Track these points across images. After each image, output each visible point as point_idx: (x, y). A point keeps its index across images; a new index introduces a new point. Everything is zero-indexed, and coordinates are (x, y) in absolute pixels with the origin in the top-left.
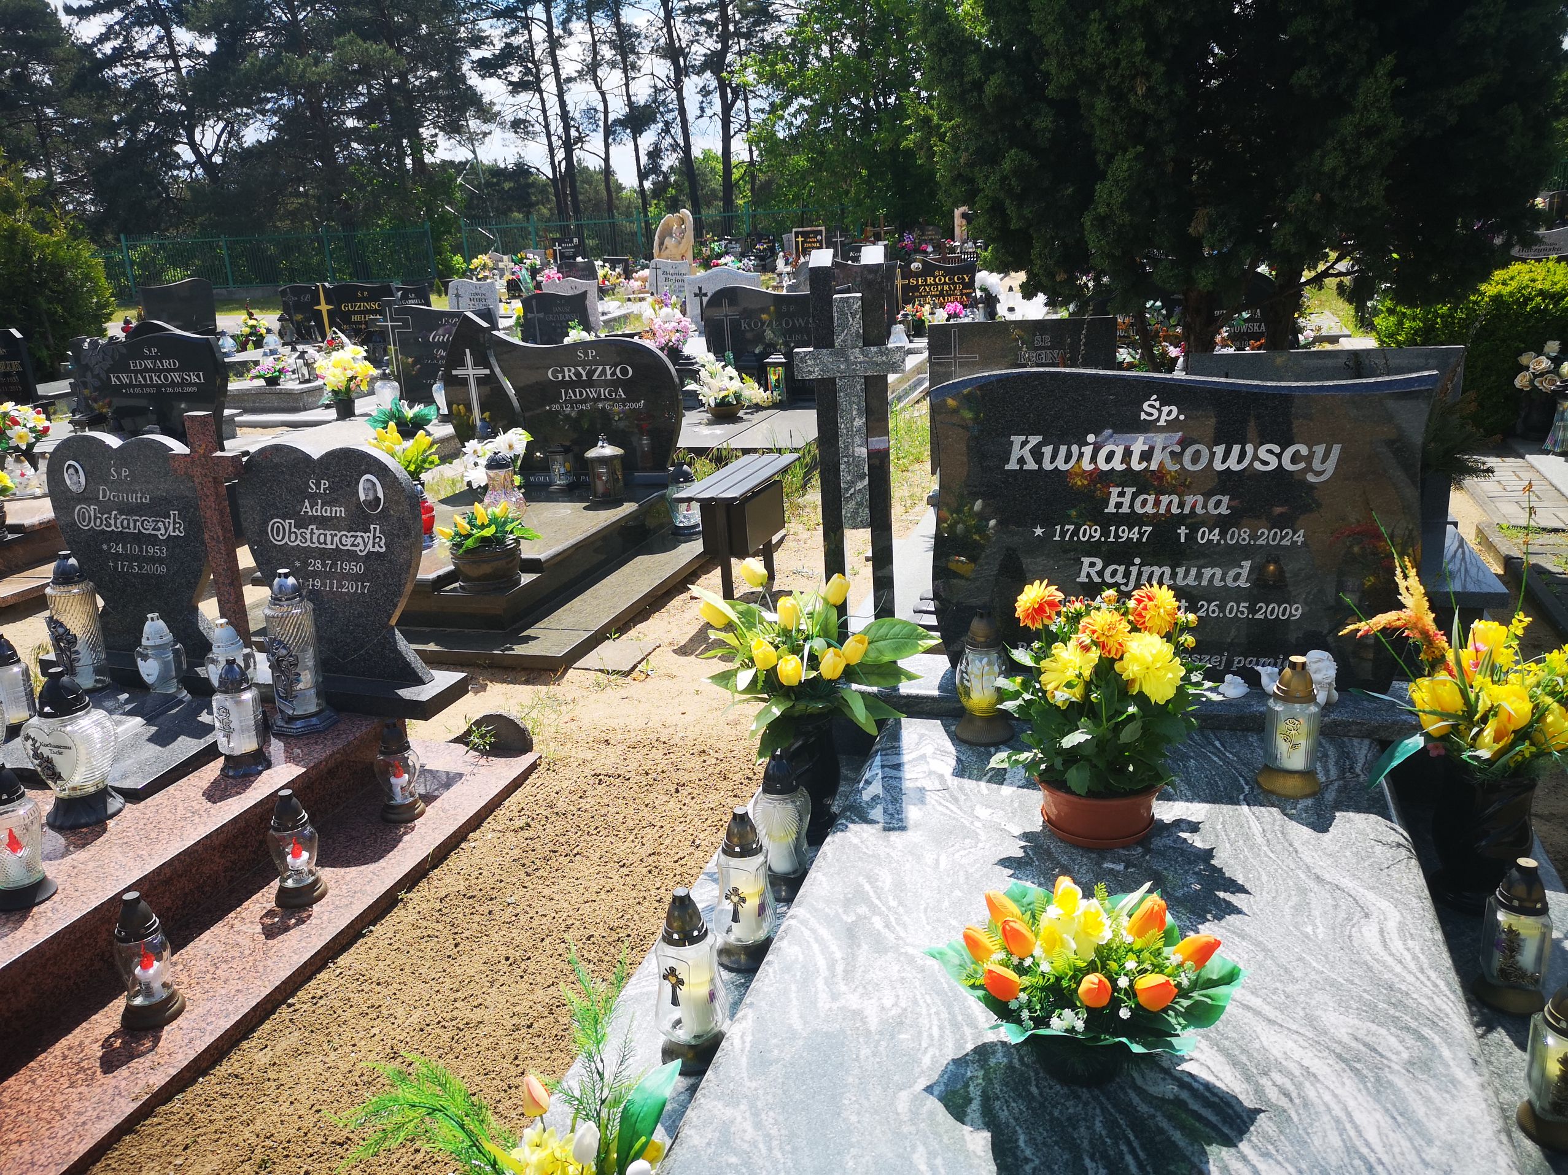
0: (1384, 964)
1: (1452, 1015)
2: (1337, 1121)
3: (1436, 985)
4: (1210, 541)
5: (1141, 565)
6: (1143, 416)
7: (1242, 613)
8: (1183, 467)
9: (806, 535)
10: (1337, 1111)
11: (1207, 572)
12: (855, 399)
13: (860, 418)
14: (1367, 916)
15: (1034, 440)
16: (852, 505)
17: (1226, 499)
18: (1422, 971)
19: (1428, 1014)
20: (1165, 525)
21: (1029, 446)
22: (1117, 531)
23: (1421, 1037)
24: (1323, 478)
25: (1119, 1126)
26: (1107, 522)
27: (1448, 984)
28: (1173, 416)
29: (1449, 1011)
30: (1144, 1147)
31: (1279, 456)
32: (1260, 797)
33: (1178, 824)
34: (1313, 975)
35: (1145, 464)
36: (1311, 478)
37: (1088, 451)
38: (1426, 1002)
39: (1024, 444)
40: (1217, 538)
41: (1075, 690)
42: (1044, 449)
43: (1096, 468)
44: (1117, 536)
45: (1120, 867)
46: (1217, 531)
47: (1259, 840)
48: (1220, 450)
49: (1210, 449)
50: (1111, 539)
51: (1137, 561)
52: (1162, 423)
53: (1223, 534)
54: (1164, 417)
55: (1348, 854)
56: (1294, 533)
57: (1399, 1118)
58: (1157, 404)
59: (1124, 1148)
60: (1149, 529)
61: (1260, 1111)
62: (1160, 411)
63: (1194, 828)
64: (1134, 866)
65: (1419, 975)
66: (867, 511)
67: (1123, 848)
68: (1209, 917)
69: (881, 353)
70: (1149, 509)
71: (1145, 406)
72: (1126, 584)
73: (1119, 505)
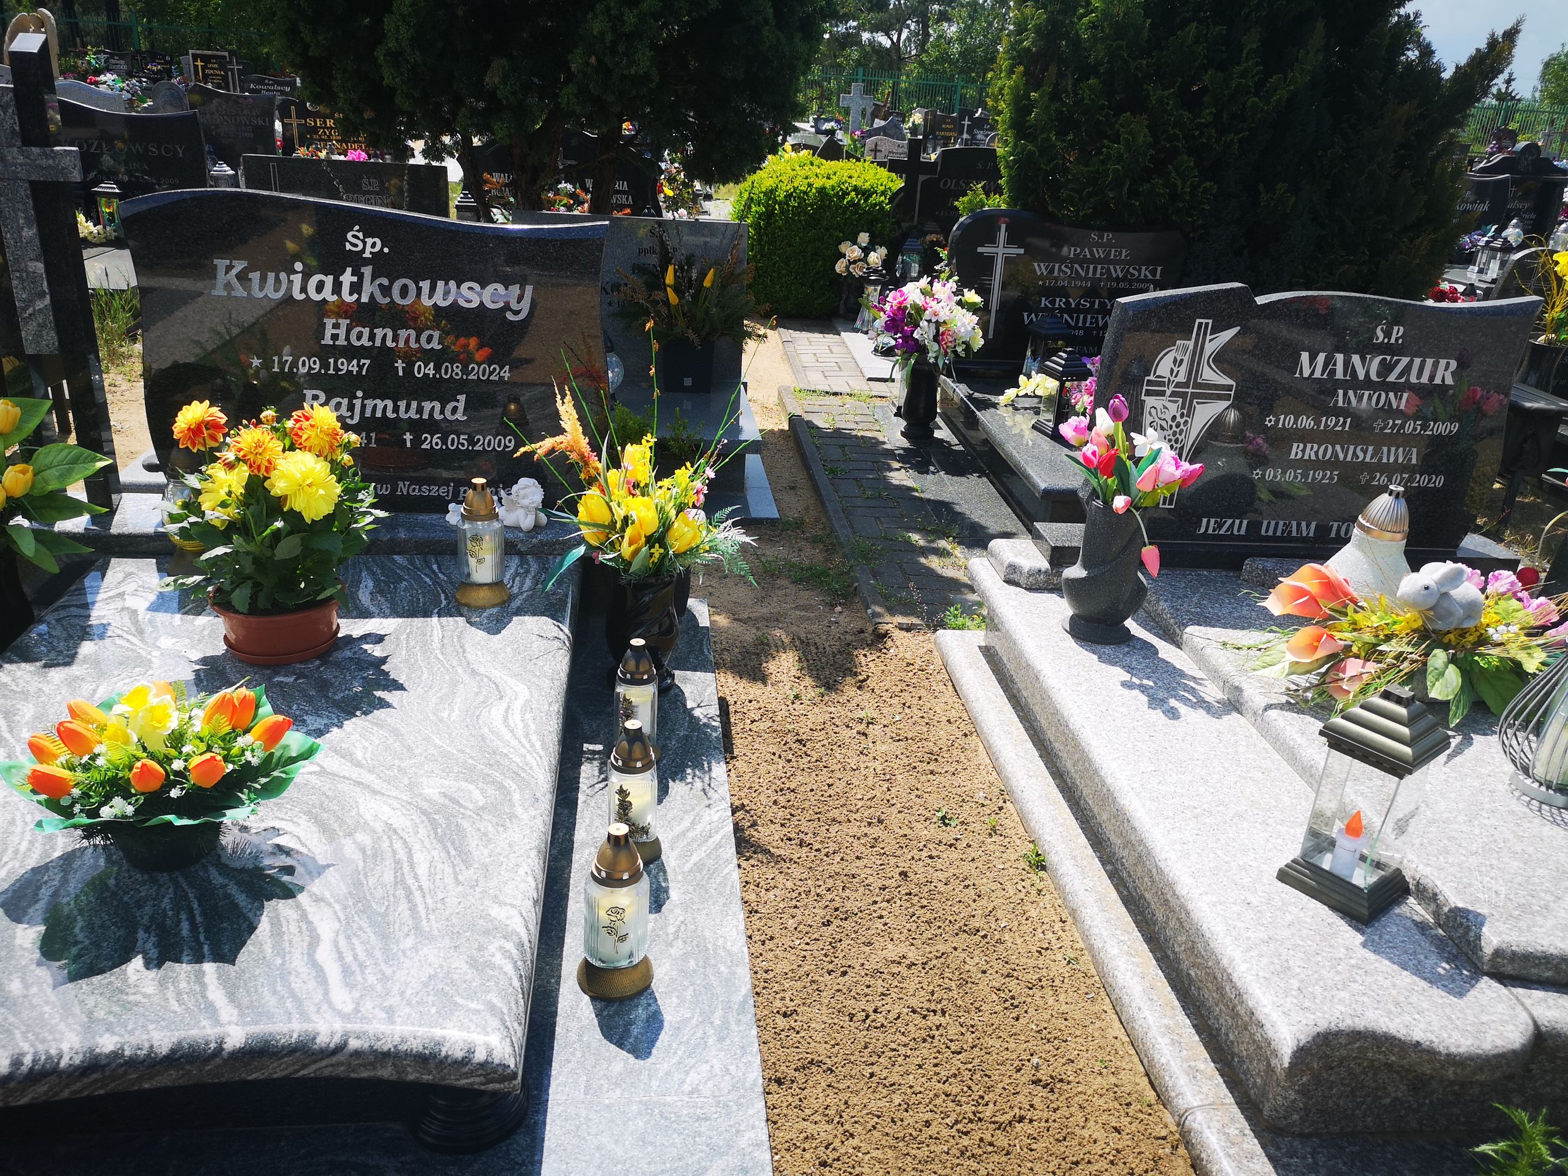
0: (499, 736)
1: (535, 767)
2: (397, 862)
3: (533, 746)
4: (426, 375)
5: (364, 398)
6: (348, 247)
7: (463, 445)
8: (392, 301)
9: (125, 386)
10: (402, 855)
11: (427, 406)
12: (20, 206)
13: (30, 227)
14: (501, 698)
15: (239, 266)
16: (32, 326)
17: (436, 334)
18: (527, 735)
19: (516, 769)
20: (382, 357)
21: (234, 272)
22: (336, 362)
23: (501, 787)
24: (522, 316)
25: (186, 898)
26: (325, 353)
27: (543, 743)
28: (377, 249)
29: (534, 764)
30: (204, 913)
31: (480, 295)
32: (454, 609)
33: (365, 638)
34: (433, 750)
35: (356, 296)
36: (510, 316)
37: (297, 279)
38: (517, 760)
39: (229, 268)
40: (432, 372)
41: (229, 509)
42: (251, 275)
43: (308, 298)
44: (337, 369)
45: (291, 680)
46: (431, 365)
47: (436, 644)
48: (425, 285)
49: (417, 284)
50: (331, 372)
51: (360, 394)
52: (367, 255)
53: (437, 368)
54: (368, 249)
55: (509, 649)
56: (501, 369)
57: (453, 852)
58: (360, 235)
59: (183, 916)
60: (367, 362)
61: (328, 866)
62: (365, 243)
63: (379, 639)
64: (305, 677)
65: (524, 741)
66: (53, 334)
67: (301, 662)
68: (358, 713)
69: (47, 157)
70: (365, 342)
71: (349, 236)
72: (352, 417)
73: (335, 337)
